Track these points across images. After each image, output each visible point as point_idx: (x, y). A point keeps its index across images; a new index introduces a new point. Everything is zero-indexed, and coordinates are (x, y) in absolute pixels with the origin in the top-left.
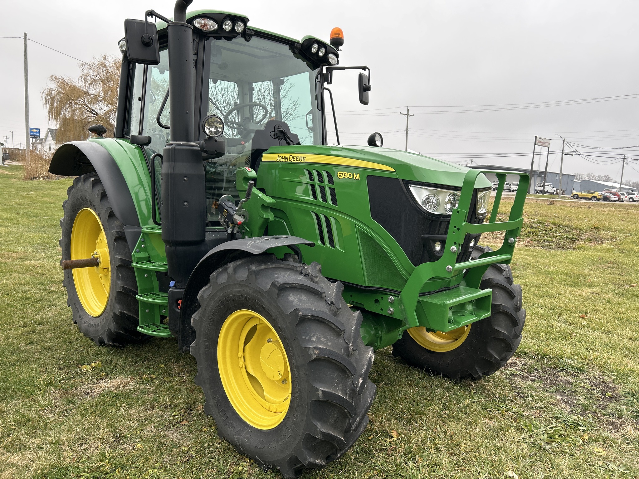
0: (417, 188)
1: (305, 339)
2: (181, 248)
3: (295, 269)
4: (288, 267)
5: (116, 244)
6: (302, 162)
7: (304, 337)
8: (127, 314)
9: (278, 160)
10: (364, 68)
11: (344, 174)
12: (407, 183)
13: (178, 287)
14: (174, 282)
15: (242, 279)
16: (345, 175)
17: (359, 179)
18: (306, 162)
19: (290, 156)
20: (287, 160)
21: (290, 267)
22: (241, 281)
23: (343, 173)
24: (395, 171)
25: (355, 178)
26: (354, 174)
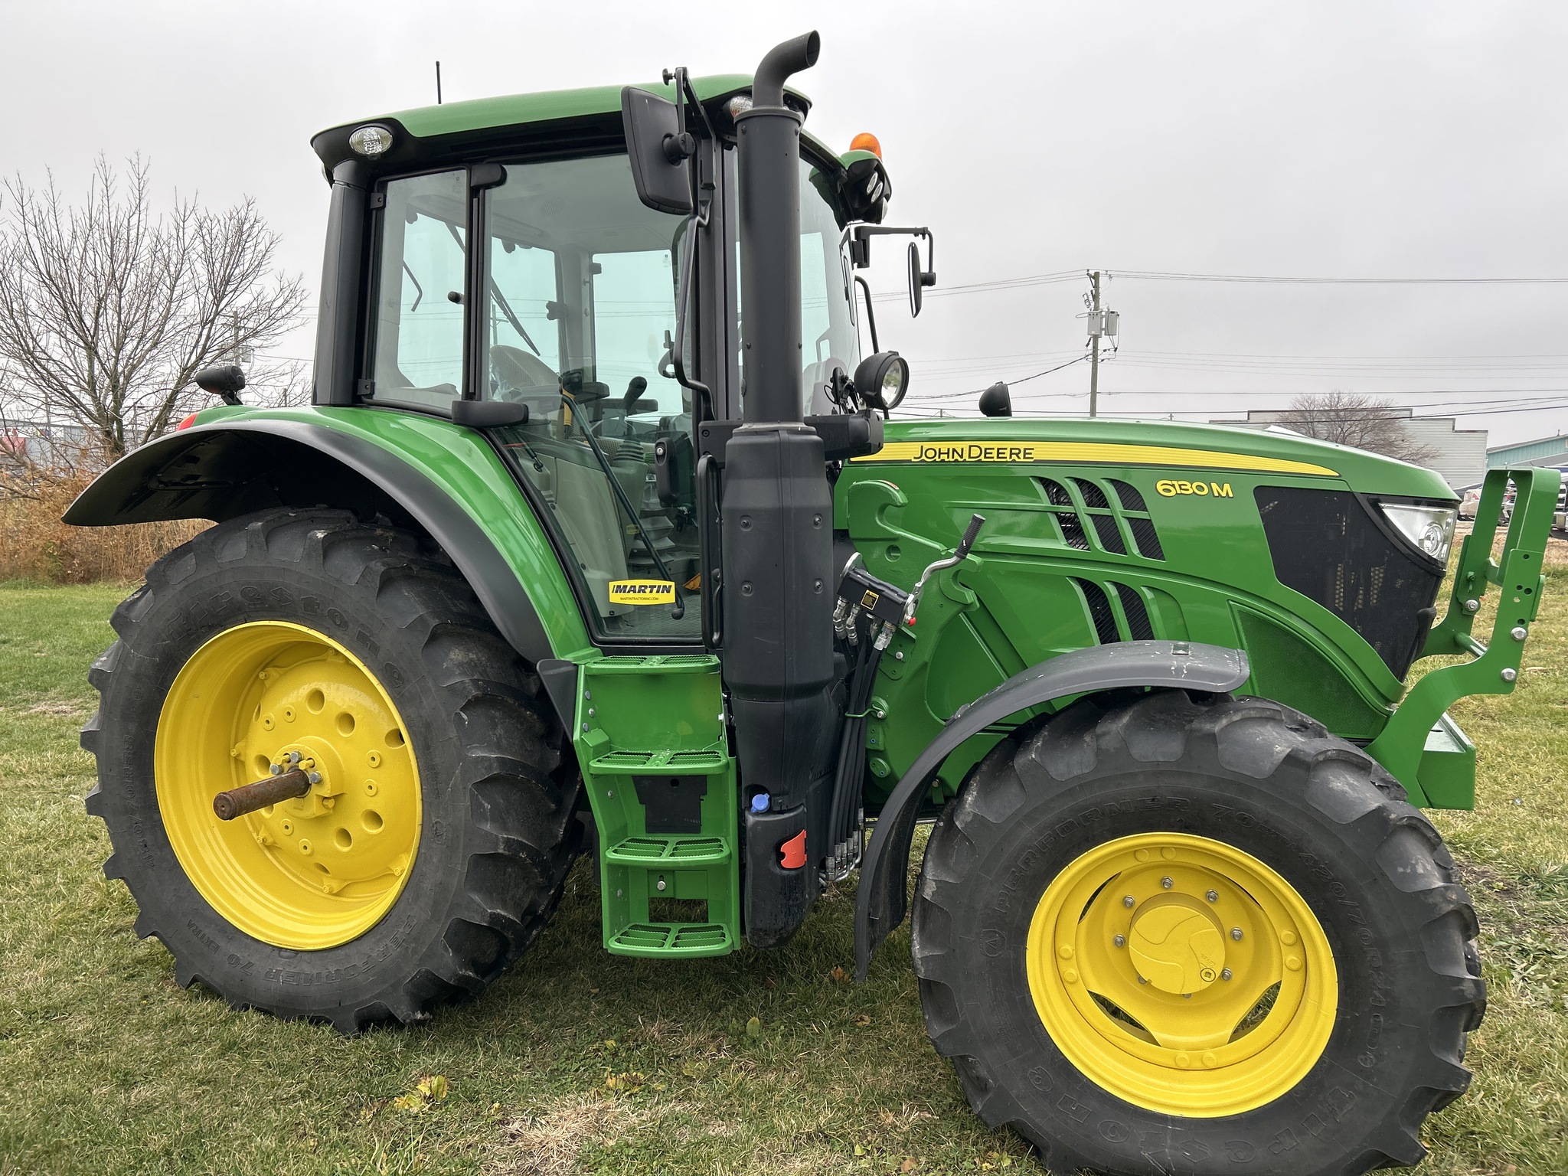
0: (1409, 512)
1: (1404, 873)
2: (777, 706)
3: (1278, 717)
4: (1264, 715)
5: (465, 717)
6: (1022, 460)
7: (1401, 870)
8: (504, 917)
9: (924, 457)
11: (1180, 486)
12: (1375, 501)
13: (778, 809)
14: (766, 796)
15: (1161, 759)
16: (1183, 487)
17: (1231, 495)
18: (1036, 461)
19: (970, 447)
20: (961, 457)
21: (1268, 713)
22: (1158, 763)
23: (1174, 482)
24: (1340, 476)
25: (1216, 494)
26: (1214, 486)
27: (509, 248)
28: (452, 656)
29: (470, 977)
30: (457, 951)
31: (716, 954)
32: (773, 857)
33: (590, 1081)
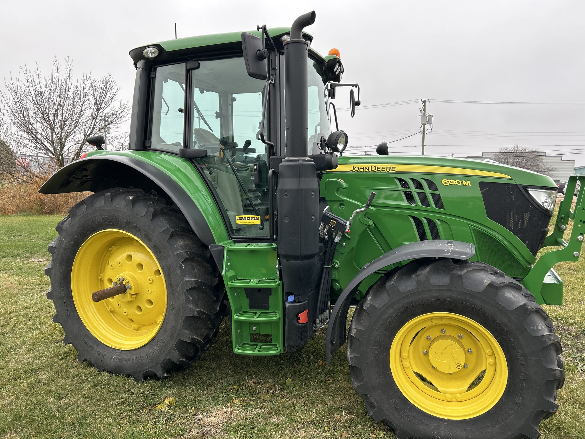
0: (538, 192)
1: (534, 329)
2: (298, 263)
3: (486, 269)
5: (183, 265)
6: (391, 171)
7: (532, 328)
9: (354, 170)
10: (356, 86)
11: (451, 181)
12: (526, 188)
13: (298, 301)
14: (293, 296)
15: (441, 284)
16: (452, 182)
17: (470, 185)
18: (396, 172)
19: (372, 166)
20: (368, 170)
22: (440, 286)
23: (448, 180)
24: (512, 178)
25: (464, 185)
26: (464, 182)
27: (202, 92)
28: (179, 243)
29: (184, 361)
30: (180, 351)
31: (275, 355)
32: (296, 319)
33: (228, 400)
